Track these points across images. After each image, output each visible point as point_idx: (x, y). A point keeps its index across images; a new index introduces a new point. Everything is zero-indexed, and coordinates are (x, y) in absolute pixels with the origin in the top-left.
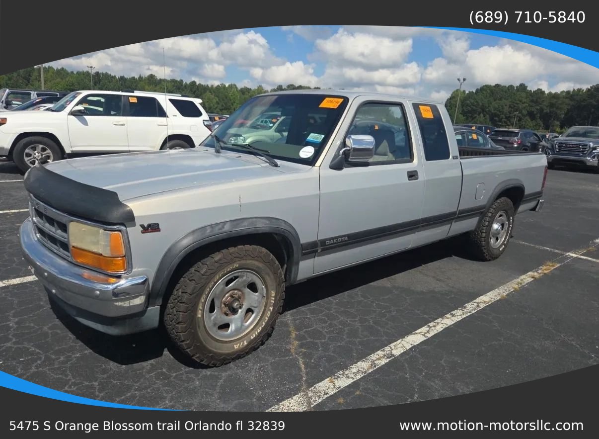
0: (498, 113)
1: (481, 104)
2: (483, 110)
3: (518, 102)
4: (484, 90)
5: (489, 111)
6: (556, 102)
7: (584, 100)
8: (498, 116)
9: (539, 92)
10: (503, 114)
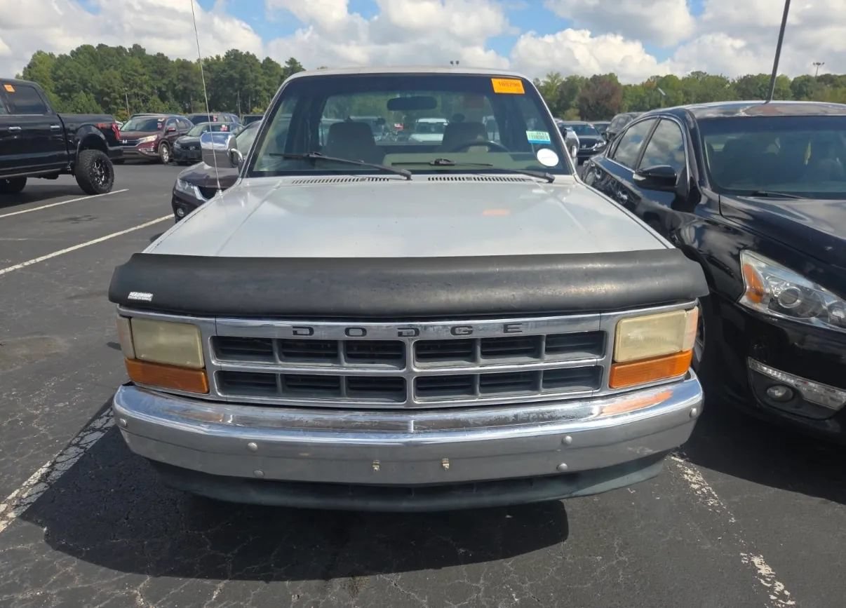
0: (106, 89)
1: (78, 76)
2: (84, 84)
3: (133, 73)
4: (81, 53)
5: (92, 86)
6: (189, 73)
7: (224, 71)
8: (108, 95)
9: (161, 57)
10: (114, 91)
